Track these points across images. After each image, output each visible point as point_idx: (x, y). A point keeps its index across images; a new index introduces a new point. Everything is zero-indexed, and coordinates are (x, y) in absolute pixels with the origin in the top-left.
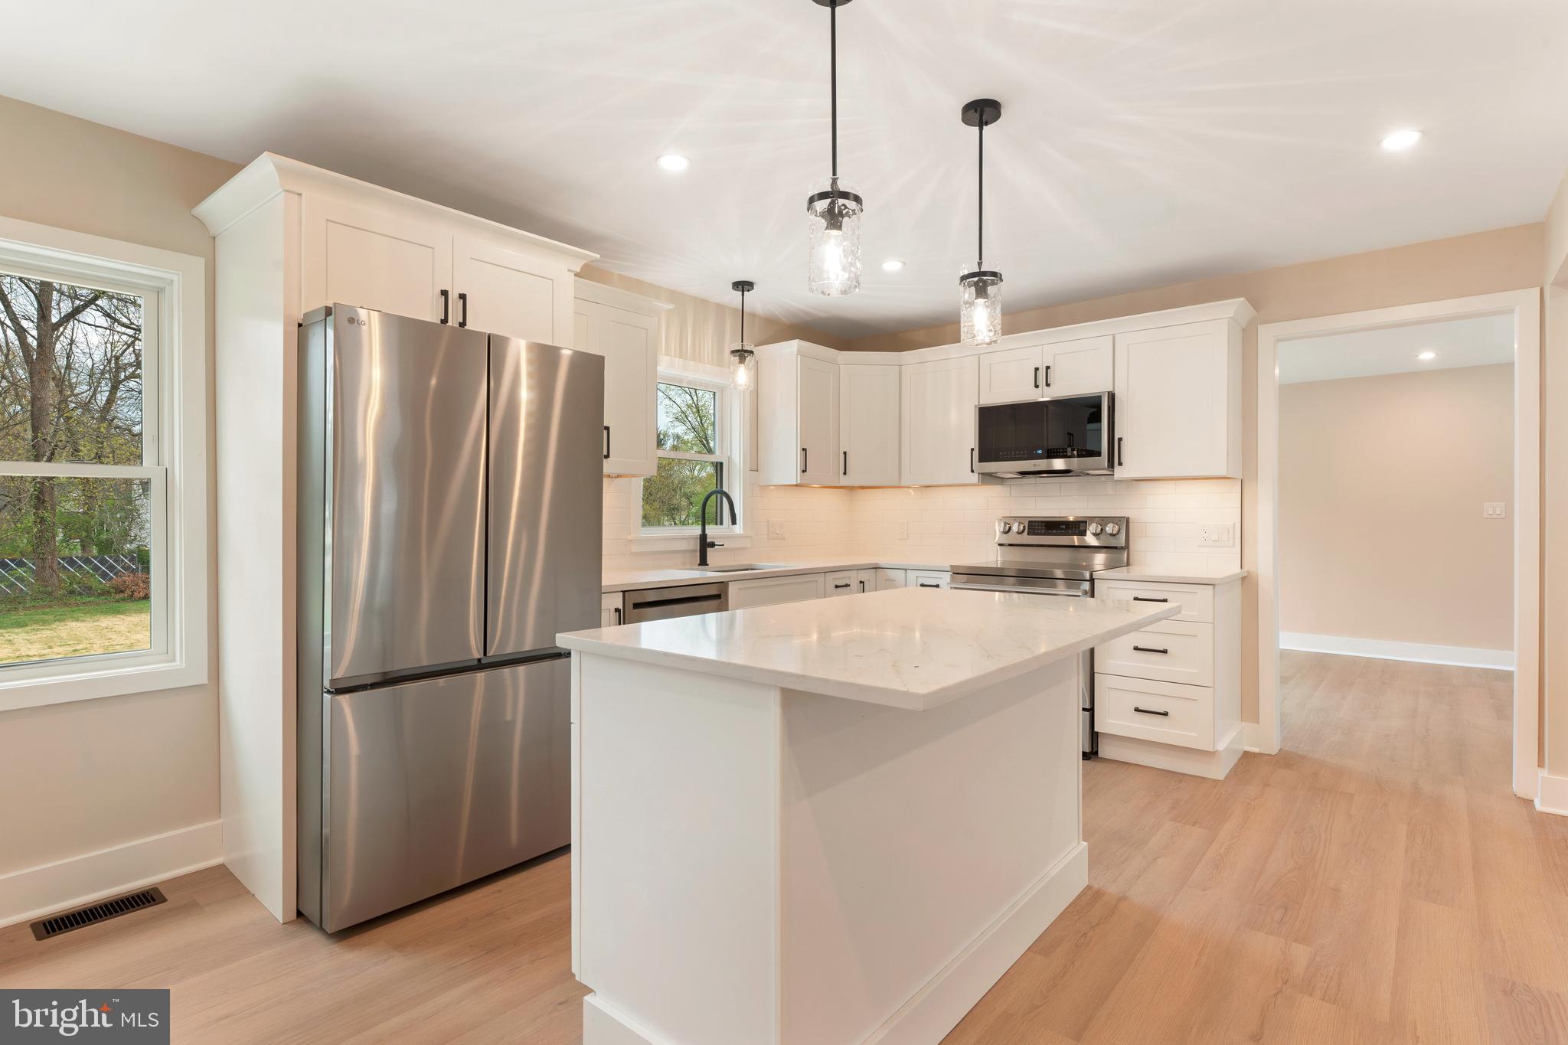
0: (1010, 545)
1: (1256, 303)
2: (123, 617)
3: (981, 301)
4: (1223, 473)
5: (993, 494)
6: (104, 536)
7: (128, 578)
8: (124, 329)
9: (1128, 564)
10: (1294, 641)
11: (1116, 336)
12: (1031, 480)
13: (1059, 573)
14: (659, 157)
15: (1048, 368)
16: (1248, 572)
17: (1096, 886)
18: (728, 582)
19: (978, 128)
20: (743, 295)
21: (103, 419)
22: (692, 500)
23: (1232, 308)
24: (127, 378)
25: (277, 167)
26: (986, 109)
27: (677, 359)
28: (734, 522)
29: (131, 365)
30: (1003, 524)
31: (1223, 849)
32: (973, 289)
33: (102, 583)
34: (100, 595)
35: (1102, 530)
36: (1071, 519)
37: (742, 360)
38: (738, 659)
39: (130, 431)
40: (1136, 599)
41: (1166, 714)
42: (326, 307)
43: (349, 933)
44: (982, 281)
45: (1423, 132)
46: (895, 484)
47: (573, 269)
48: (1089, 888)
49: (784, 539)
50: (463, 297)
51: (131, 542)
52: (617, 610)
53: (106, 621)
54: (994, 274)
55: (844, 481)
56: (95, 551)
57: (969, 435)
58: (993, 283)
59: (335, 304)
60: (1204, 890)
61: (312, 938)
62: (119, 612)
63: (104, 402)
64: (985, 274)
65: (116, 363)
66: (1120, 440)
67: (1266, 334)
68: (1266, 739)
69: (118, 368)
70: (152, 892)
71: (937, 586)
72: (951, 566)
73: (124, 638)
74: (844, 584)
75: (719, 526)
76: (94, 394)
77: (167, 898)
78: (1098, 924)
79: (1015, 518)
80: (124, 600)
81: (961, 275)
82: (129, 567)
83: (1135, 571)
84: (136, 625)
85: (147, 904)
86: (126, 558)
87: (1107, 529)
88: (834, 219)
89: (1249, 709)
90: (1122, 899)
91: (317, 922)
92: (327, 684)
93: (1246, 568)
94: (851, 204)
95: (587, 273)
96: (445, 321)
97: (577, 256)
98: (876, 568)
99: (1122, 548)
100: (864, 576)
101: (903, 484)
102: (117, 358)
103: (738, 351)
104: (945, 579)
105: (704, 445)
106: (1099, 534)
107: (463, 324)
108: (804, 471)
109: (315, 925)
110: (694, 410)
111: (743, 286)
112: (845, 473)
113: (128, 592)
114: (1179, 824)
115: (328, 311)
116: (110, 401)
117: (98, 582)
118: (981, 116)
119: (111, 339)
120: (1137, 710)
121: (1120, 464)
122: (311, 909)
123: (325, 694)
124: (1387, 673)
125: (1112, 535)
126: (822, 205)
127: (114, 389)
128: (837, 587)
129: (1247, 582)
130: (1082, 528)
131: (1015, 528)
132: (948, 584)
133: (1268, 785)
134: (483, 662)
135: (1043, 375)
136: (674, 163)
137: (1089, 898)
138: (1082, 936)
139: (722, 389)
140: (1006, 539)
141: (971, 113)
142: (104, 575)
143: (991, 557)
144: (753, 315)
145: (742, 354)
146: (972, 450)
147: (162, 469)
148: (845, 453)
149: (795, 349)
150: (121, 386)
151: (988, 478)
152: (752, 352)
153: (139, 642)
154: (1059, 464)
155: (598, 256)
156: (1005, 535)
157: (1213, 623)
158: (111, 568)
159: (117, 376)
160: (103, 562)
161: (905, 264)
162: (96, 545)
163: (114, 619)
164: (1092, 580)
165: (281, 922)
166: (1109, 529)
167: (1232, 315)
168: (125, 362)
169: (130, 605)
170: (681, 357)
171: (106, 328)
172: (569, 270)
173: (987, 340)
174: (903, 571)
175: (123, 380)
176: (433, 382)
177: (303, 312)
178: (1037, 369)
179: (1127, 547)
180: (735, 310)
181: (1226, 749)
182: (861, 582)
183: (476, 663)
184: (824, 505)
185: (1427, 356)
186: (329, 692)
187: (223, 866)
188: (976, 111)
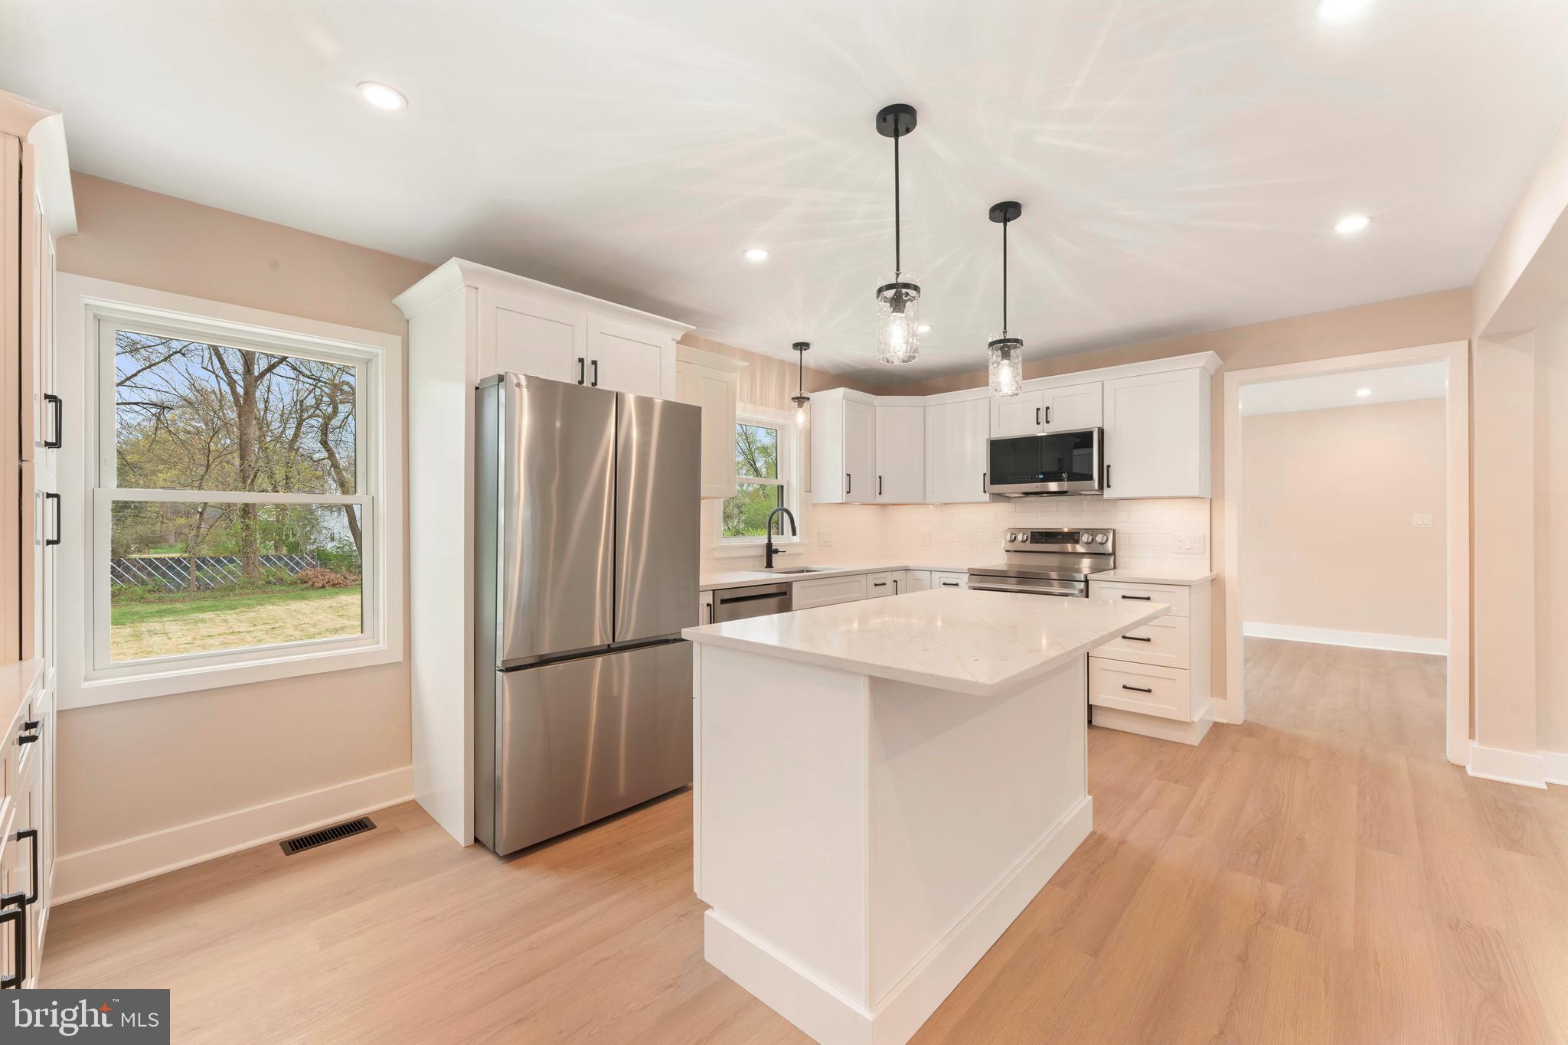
0: (1015, 551)
1: (1222, 354)
2: (306, 602)
3: (1006, 362)
4: (1196, 494)
5: (1002, 507)
6: (291, 539)
7: (310, 572)
8: (306, 380)
9: (1115, 568)
10: (1256, 629)
11: (1105, 382)
12: (1033, 498)
13: (1054, 575)
14: (745, 252)
15: (1047, 408)
16: (1217, 574)
17: (1099, 832)
18: (792, 582)
19: (1002, 224)
20: (801, 353)
21: (291, 448)
22: (742, 509)
23: (1204, 359)
24: (309, 417)
25: (462, 269)
26: (1009, 209)
27: (749, 405)
28: (794, 533)
29: (312, 407)
30: (1009, 534)
31: (1202, 804)
32: (1000, 352)
33: (290, 576)
34: (289, 585)
35: (1093, 539)
36: (1066, 530)
37: (800, 405)
38: (797, 646)
39: (311, 458)
40: (1124, 597)
41: (1149, 691)
42: (499, 375)
43: (514, 856)
44: (1005, 346)
45: (1371, 218)
46: (922, 502)
47: (675, 338)
48: (1093, 833)
49: (831, 546)
50: (594, 363)
51: (313, 544)
52: (708, 605)
53: (295, 605)
54: (1017, 341)
55: (880, 499)
56: (284, 550)
57: (981, 462)
58: (1016, 347)
59: (506, 373)
60: (1190, 837)
61: (486, 859)
62: (304, 598)
63: (291, 436)
64: (1009, 340)
65: (301, 405)
66: (1109, 466)
67: (1230, 379)
68: (1233, 711)
69: (302, 411)
70: (364, 821)
71: (957, 585)
72: (969, 569)
73: (308, 619)
74: (881, 583)
75: (780, 536)
76: (284, 429)
77: (376, 824)
78: (1103, 863)
79: (1020, 530)
80: (307, 588)
81: (990, 341)
82: (311, 563)
83: (1122, 573)
84: (317, 608)
85: (362, 830)
86: (308, 555)
87: (1097, 538)
88: (898, 303)
89: (1218, 686)
90: (1122, 842)
91: (491, 846)
92: (499, 664)
93: (1214, 572)
94: (912, 293)
95: (686, 340)
96: (581, 382)
97: (679, 328)
98: (907, 570)
99: (1109, 554)
100: (897, 576)
101: (927, 502)
102: (302, 402)
103: (797, 398)
104: (963, 579)
105: (751, 465)
106: (1090, 543)
107: (594, 384)
108: (848, 492)
109: (489, 849)
110: (744, 437)
111: (801, 346)
112: (880, 493)
113: (310, 583)
114: (1164, 782)
115: (501, 378)
116: (296, 436)
117: (288, 575)
118: (1005, 215)
119: (296, 387)
120: (1125, 687)
121: (1109, 486)
122: (486, 836)
123: (497, 672)
124: (1332, 656)
125: (1101, 544)
126: (890, 293)
127: (299, 425)
128: (876, 585)
129: (1216, 583)
130: (1076, 538)
131: (1020, 537)
132: (967, 583)
133: (1237, 750)
134: (612, 647)
135: (1043, 414)
136: (757, 255)
137: (1093, 844)
138: (1091, 873)
139: (783, 427)
140: (1011, 547)
141: (998, 213)
142: (292, 570)
143: (998, 560)
144: (807, 368)
145: (800, 400)
146: (985, 474)
147: (369, 497)
148: (880, 477)
149: (841, 395)
150: (304, 423)
151: (998, 497)
152: (808, 399)
153: (320, 622)
154: (1053, 486)
155: (695, 328)
156: (1011, 544)
157: (1190, 617)
158: (297, 564)
159: (301, 416)
160: (291, 559)
161: (932, 327)
162: (286, 546)
163: (300, 604)
164: (1087, 581)
165: (463, 846)
166: (1099, 538)
167: (1203, 365)
168: (308, 404)
169: (312, 593)
170: (751, 403)
171: (294, 379)
172: (673, 340)
173: (1010, 392)
174: (929, 573)
175: (306, 419)
176: (558, 424)
177: (479, 378)
178: (1038, 409)
179: (1114, 553)
180: (793, 365)
181: (1201, 720)
182: (895, 581)
183: (606, 647)
184: (863, 518)
185: (1364, 393)
186: (501, 671)
187: (414, 801)
188: (1001, 211)
